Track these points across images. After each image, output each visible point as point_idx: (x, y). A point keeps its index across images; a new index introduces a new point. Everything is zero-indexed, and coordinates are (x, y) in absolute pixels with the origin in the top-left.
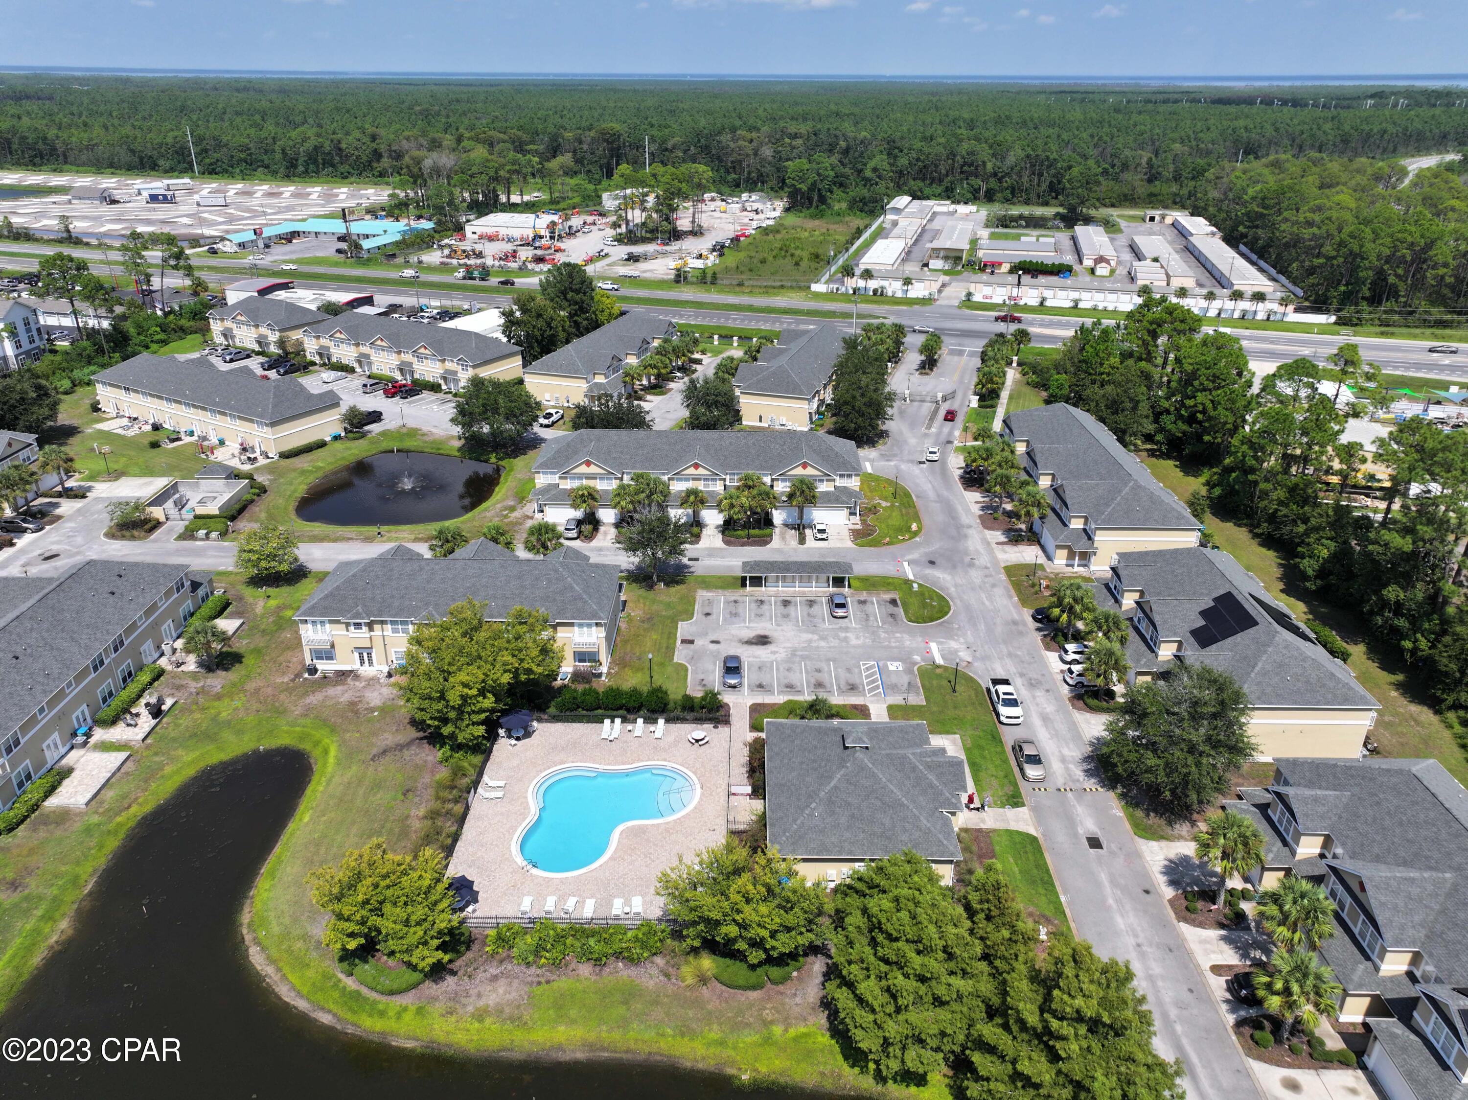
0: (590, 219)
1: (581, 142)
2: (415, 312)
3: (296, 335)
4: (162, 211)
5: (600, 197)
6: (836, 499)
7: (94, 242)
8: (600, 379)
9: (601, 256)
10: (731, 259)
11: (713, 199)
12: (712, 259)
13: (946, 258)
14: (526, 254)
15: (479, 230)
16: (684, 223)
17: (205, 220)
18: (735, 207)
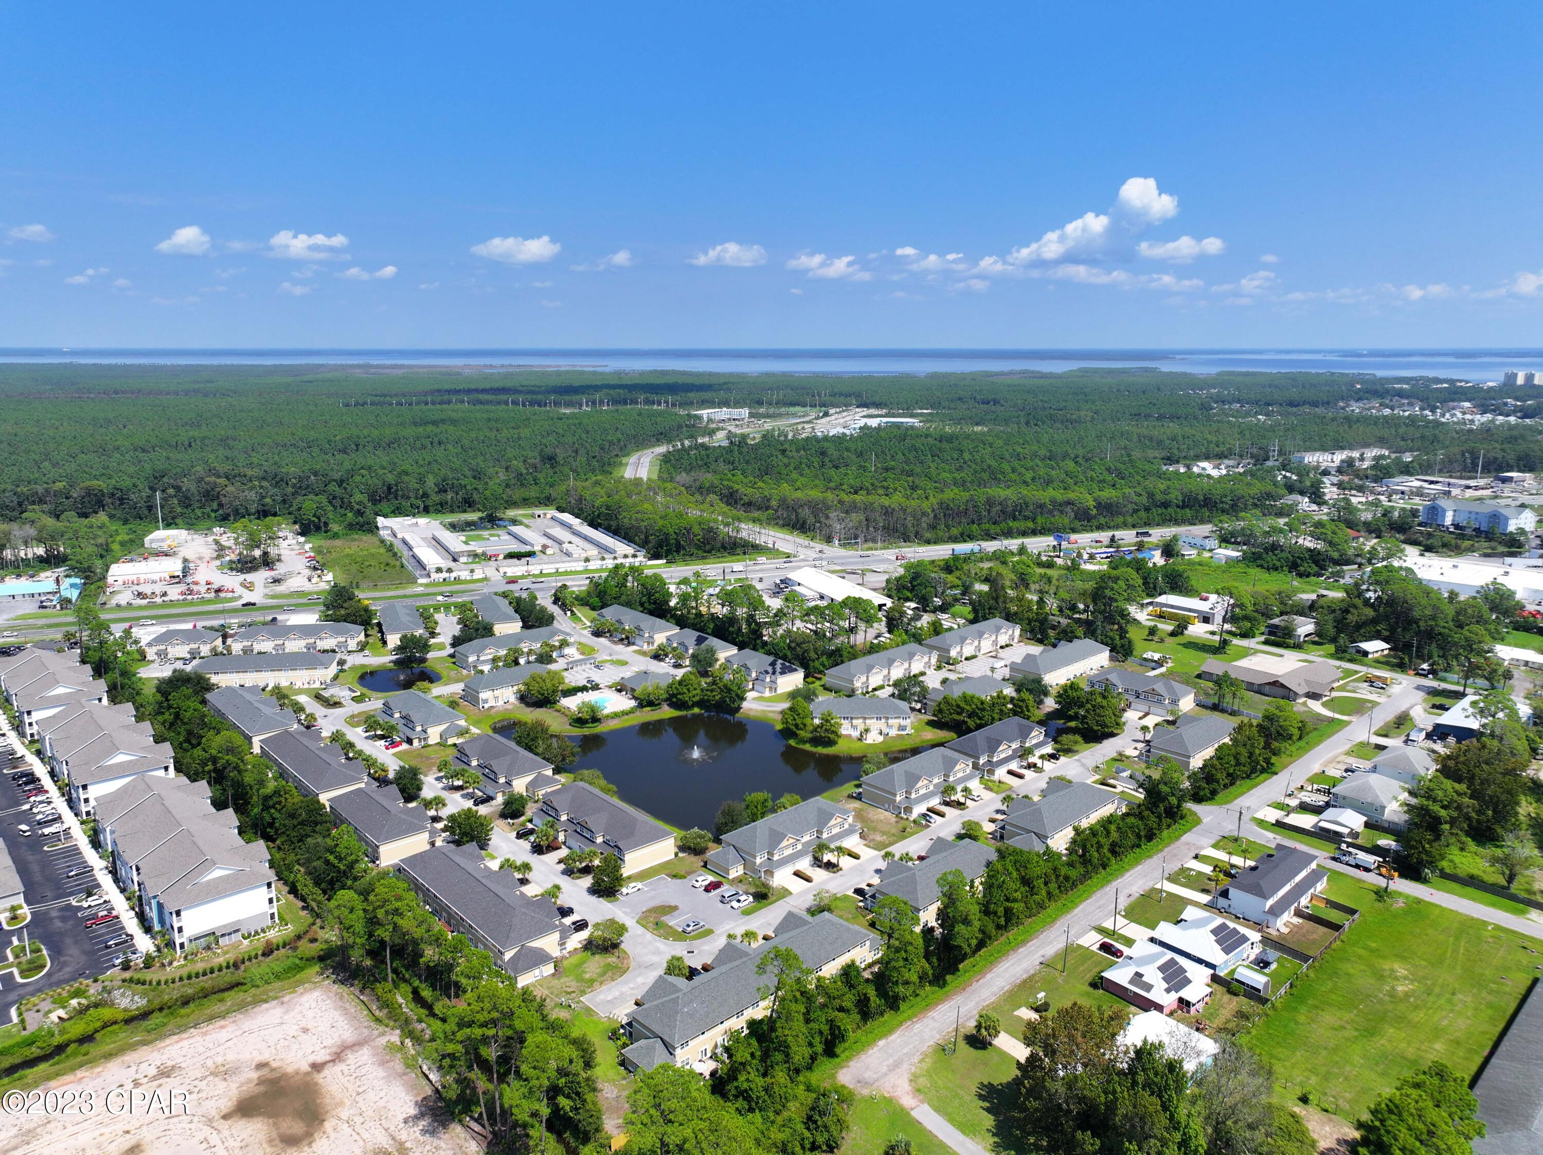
13: (469, 555)
15: (120, 579)
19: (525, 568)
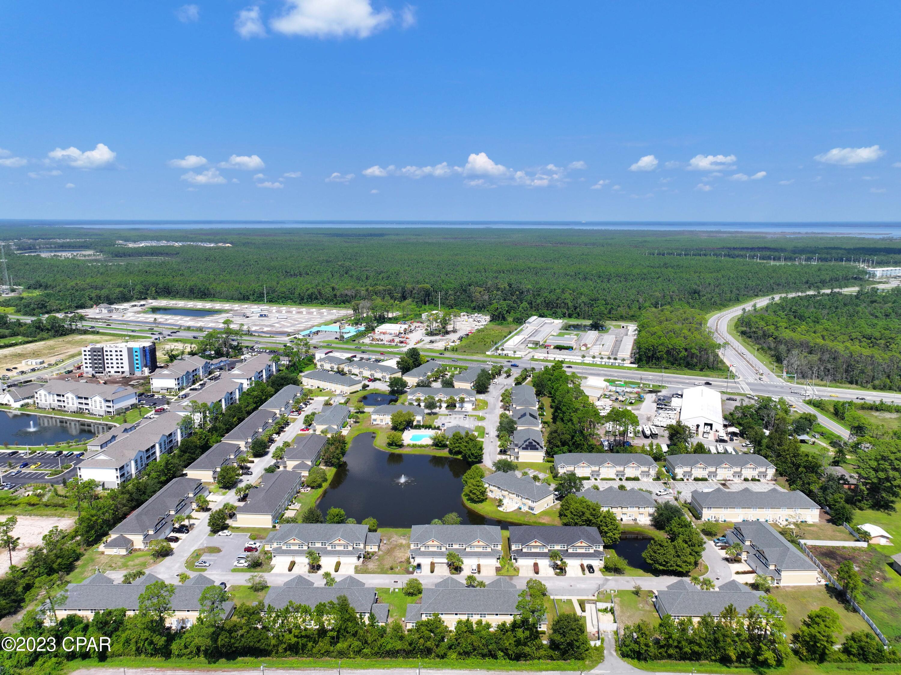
0: (418, 325)
1: (414, 289)
2: (369, 359)
3: (342, 366)
4: (266, 321)
5: (421, 315)
6: (470, 401)
7: (256, 334)
8: (421, 378)
9: (422, 340)
10: (464, 342)
11: (464, 315)
12: (458, 342)
13: (533, 344)
14: (397, 340)
15: (380, 331)
16: (450, 328)
17: (283, 325)
18: (471, 320)
19: (546, 355)
